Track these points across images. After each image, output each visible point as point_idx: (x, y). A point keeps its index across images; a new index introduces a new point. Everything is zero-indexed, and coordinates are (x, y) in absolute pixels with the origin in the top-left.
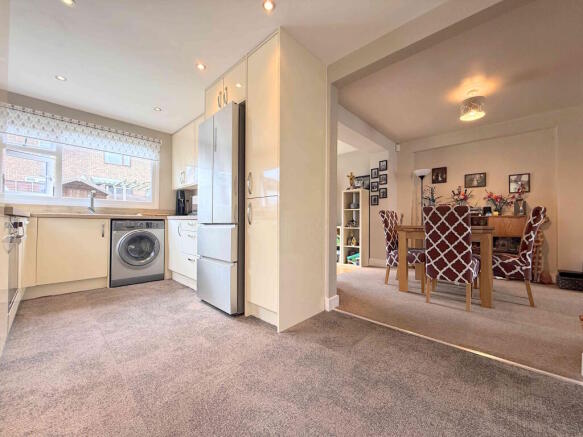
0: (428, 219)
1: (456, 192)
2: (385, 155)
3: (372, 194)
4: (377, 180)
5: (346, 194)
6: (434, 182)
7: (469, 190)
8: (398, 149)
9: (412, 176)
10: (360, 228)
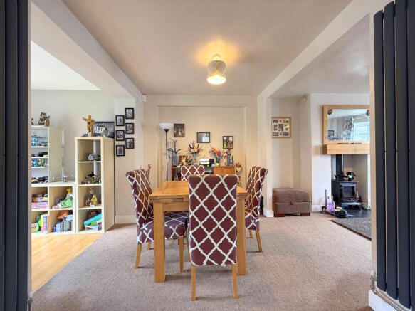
0: (194, 192)
1: (192, 146)
2: (131, 102)
3: (117, 143)
4: (123, 128)
5: (81, 141)
6: (175, 136)
7: (200, 145)
8: (145, 100)
9: (158, 128)
10: (102, 184)
